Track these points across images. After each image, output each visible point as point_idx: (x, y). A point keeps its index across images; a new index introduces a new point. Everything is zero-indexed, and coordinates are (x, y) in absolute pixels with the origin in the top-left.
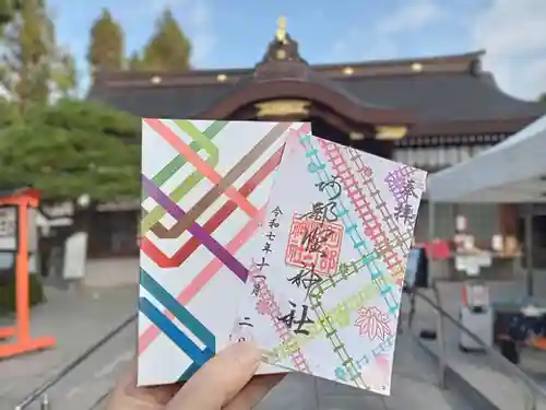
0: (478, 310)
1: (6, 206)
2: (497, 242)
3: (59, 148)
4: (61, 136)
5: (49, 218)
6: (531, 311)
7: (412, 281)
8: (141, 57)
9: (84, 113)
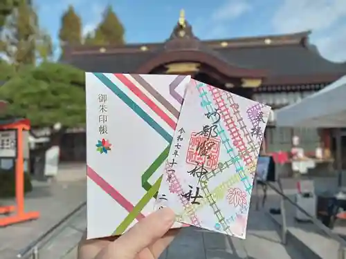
0: (307, 195)
1: (9, 130)
2: (319, 153)
3: (43, 93)
4: (44, 86)
5: (36, 137)
6: (340, 196)
7: (264, 177)
8: (93, 36)
9: (58, 71)
